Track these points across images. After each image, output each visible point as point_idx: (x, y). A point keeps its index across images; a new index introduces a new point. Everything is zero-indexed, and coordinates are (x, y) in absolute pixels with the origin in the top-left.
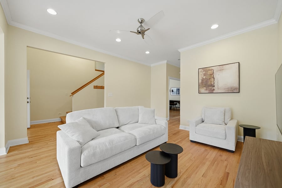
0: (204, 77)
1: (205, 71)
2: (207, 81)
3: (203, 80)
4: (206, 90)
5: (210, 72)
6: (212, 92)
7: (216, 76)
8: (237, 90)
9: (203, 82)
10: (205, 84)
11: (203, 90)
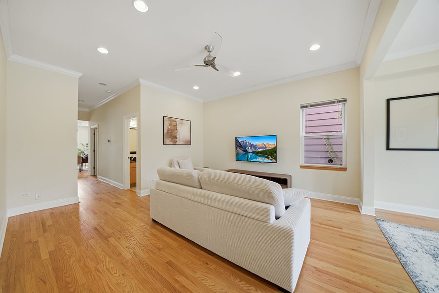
0: (170, 127)
1: (170, 121)
2: (172, 132)
3: (168, 130)
4: (171, 141)
5: (174, 123)
6: (175, 143)
7: (179, 128)
8: (188, 143)
9: (168, 133)
10: (170, 135)
11: (168, 141)
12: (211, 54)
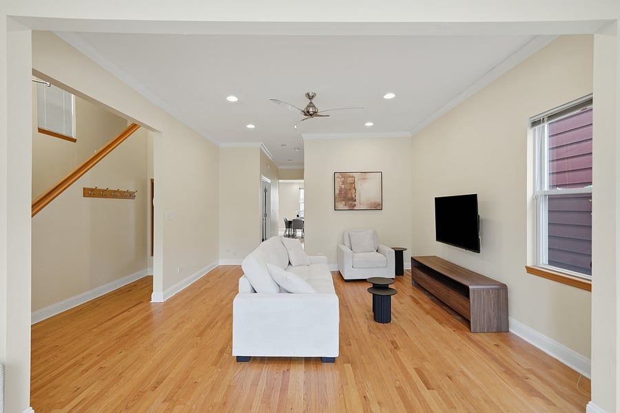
0: (343, 186)
1: (343, 177)
2: (346, 193)
3: (340, 190)
4: (345, 205)
5: (350, 180)
6: (352, 208)
7: (358, 186)
8: (378, 207)
9: (340, 194)
10: (344, 197)
11: (341, 205)
12: (313, 101)
